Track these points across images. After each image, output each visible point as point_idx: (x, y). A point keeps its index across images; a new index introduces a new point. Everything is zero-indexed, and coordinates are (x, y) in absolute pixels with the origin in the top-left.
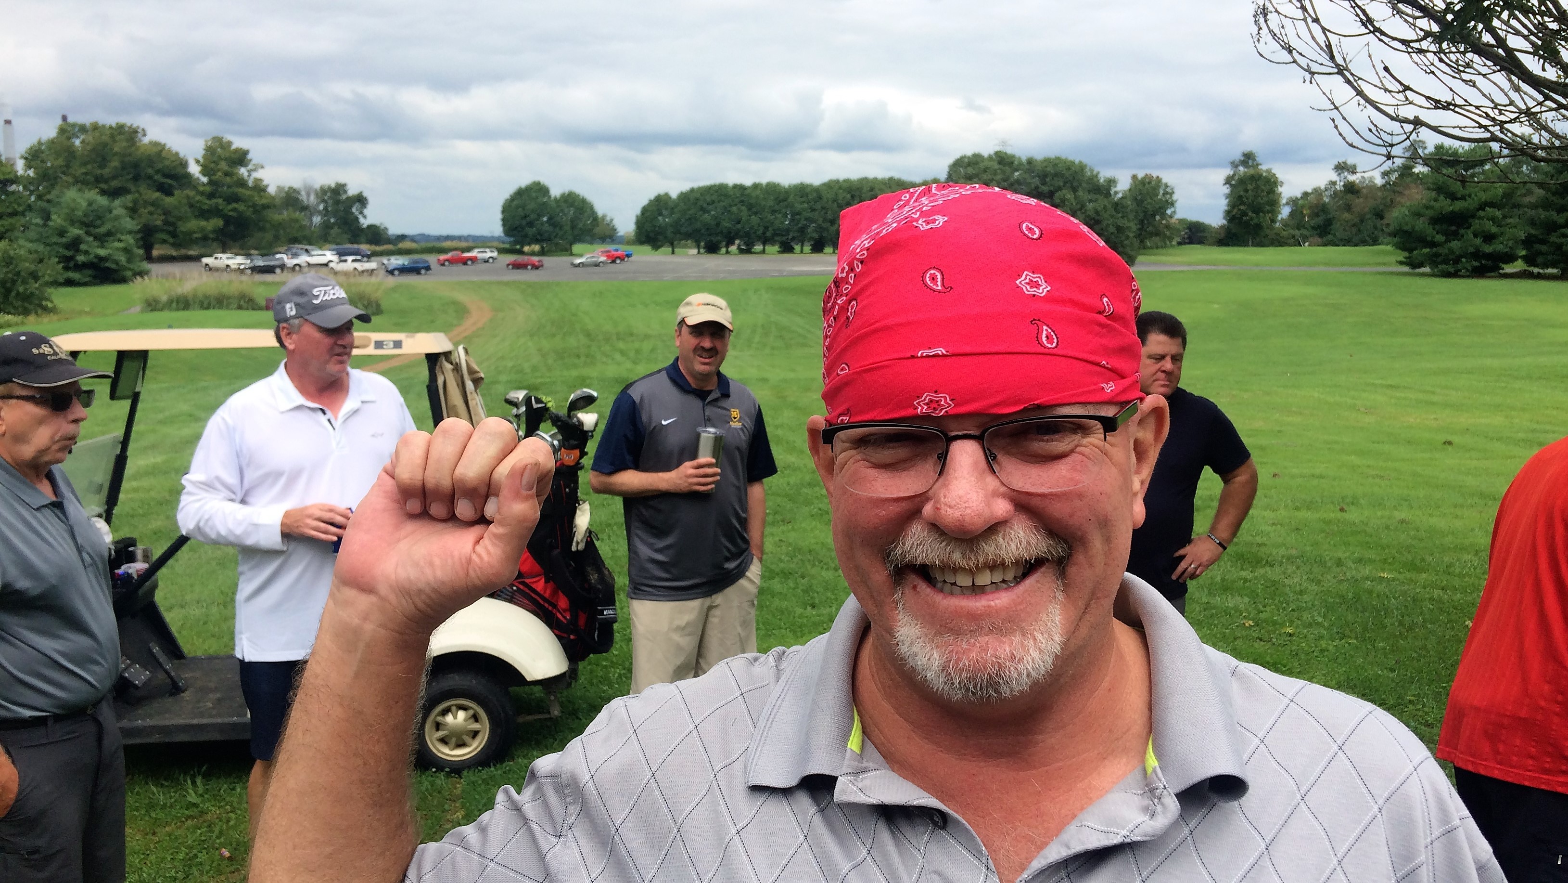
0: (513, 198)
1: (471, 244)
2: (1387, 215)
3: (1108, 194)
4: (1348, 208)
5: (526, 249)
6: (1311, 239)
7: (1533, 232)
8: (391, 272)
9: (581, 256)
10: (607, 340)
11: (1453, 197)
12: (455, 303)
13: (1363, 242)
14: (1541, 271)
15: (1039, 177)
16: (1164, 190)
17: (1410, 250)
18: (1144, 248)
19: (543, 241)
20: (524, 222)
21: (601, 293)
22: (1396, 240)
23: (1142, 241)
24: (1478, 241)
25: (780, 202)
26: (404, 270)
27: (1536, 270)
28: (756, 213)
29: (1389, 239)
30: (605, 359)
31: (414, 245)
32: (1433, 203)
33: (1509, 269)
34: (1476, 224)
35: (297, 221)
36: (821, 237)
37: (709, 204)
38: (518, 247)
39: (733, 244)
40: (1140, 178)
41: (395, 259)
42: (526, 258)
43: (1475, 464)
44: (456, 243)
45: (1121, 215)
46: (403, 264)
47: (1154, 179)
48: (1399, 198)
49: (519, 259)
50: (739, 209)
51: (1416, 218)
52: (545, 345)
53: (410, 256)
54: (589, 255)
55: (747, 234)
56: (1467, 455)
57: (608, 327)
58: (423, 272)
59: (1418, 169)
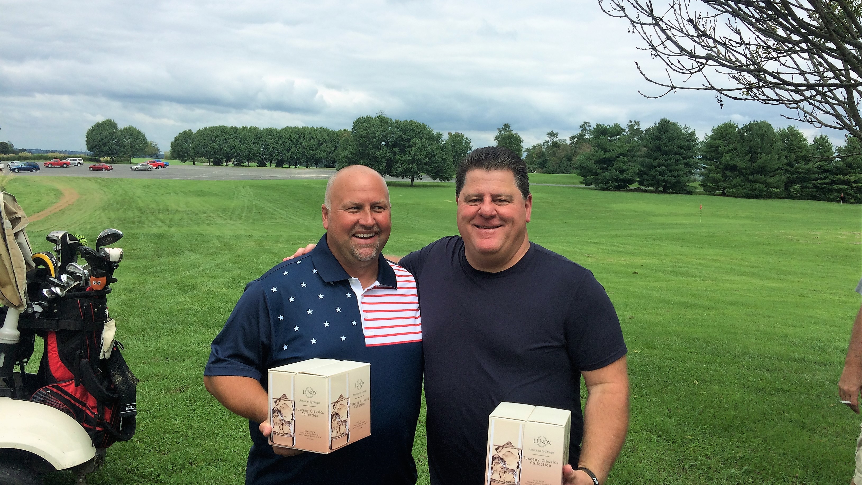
0: (93, 129)
1: (67, 155)
2: (573, 159)
3: (438, 142)
4: (554, 155)
5: (102, 159)
6: (537, 170)
7: (642, 169)
8: (14, 171)
9: (136, 164)
10: (152, 213)
11: (605, 151)
12: (54, 190)
13: (562, 172)
14: (646, 188)
15: (402, 130)
16: (466, 141)
17: (585, 176)
19: (112, 154)
20: (101, 143)
21: (149, 186)
22: (579, 171)
24: (617, 173)
25: (258, 138)
26: (21, 169)
27: (644, 188)
28: (243, 144)
29: (575, 171)
30: (150, 225)
31: (29, 155)
32: (596, 153)
33: (631, 187)
34: (616, 164)
36: (282, 159)
37: (215, 137)
38: (97, 158)
39: (230, 161)
40: (453, 134)
41: (16, 163)
42: (101, 164)
43: (653, 284)
44: (57, 154)
45: (444, 153)
46: (22, 166)
47: (460, 135)
48: (579, 151)
49: (97, 164)
50: (234, 141)
51: (588, 160)
52: (113, 215)
53: (27, 161)
54: (142, 164)
55: (239, 155)
56: (648, 279)
57: (153, 206)
58: (34, 170)
59: (587, 137)
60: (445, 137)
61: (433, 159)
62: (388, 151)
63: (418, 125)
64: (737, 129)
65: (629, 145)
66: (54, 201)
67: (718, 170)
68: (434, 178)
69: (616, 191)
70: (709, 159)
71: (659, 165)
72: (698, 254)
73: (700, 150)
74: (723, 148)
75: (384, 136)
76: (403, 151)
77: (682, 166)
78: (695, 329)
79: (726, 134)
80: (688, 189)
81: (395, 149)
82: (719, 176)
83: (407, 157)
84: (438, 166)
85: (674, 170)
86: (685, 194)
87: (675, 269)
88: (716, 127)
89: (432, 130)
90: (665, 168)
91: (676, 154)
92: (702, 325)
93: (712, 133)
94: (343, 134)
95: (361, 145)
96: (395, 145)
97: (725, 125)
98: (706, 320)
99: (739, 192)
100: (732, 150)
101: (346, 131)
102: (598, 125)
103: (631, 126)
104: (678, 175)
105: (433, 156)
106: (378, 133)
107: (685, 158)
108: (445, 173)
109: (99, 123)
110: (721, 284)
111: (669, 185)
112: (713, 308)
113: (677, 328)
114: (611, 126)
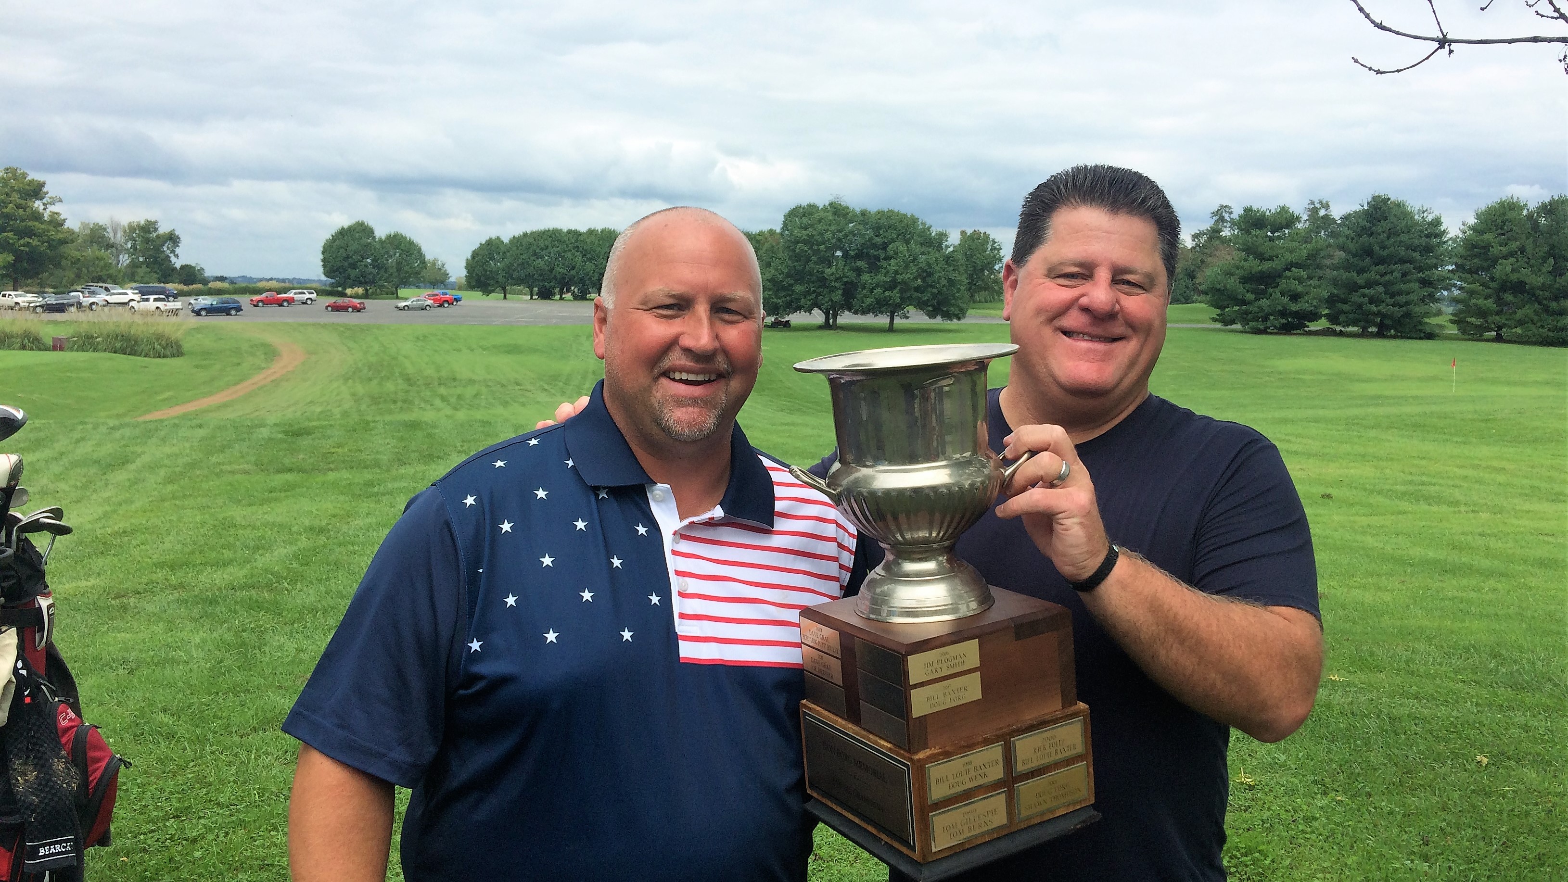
0: (335, 239)
1: (287, 285)
2: (1199, 275)
3: (939, 248)
5: (349, 291)
7: (1336, 292)
8: (198, 313)
9: (406, 299)
10: (428, 385)
11: (1262, 257)
12: (264, 345)
14: (1343, 329)
15: (873, 229)
16: (992, 246)
17: (1222, 308)
18: (974, 302)
19: (366, 283)
20: (346, 264)
21: (425, 337)
22: (1208, 298)
23: (972, 296)
24: (1286, 300)
26: (211, 311)
27: (1338, 328)
28: (590, 260)
29: (1203, 297)
30: (423, 405)
31: (227, 285)
32: (1243, 263)
33: (1313, 326)
34: (1283, 284)
35: (100, 259)
37: (542, 249)
38: (340, 289)
39: (567, 291)
40: (969, 234)
41: (203, 299)
42: (347, 300)
43: (1364, 521)
44: (273, 284)
45: (952, 268)
46: (212, 304)
47: (982, 235)
48: (1209, 259)
49: (340, 301)
50: (573, 255)
51: (1227, 277)
52: (360, 389)
53: (220, 297)
54: (415, 299)
55: (582, 281)
56: (1354, 511)
57: (430, 371)
58: (233, 312)
59: (1226, 233)
60: (954, 239)
61: (929, 280)
62: (847, 268)
63: (902, 218)
64: (1525, 212)
65: (1309, 246)
66: (263, 365)
67: (1489, 291)
68: (932, 315)
69: (1284, 334)
70: (1470, 272)
71: (1369, 285)
72: (1460, 457)
73: (1450, 254)
74: (1496, 250)
75: (839, 240)
76: (874, 266)
77: (1415, 285)
78: (1467, 624)
79: (1504, 222)
80: (1428, 329)
81: (859, 263)
82: (1490, 304)
83: (881, 278)
84: (940, 293)
85: (1400, 293)
86: (1421, 338)
87: (1411, 488)
88: (1483, 209)
89: (930, 227)
90: (1381, 289)
91: (1403, 261)
92: (1481, 615)
93: (1476, 221)
94: (766, 239)
95: (797, 257)
96: (859, 256)
97: (1502, 204)
98: (1491, 601)
99: (1529, 333)
100: (1516, 252)
101: (772, 232)
102: (1248, 210)
103: (1314, 211)
104: (1407, 303)
105: (930, 275)
106: (828, 235)
107: (1420, 269)
108: (953, 305)
109: (343, 229)
110: (1515, 522)
111: (1388, 322)
112: (1502, 575)
113: (1426, 622)
114: (1273, 211)
